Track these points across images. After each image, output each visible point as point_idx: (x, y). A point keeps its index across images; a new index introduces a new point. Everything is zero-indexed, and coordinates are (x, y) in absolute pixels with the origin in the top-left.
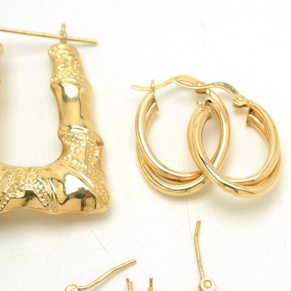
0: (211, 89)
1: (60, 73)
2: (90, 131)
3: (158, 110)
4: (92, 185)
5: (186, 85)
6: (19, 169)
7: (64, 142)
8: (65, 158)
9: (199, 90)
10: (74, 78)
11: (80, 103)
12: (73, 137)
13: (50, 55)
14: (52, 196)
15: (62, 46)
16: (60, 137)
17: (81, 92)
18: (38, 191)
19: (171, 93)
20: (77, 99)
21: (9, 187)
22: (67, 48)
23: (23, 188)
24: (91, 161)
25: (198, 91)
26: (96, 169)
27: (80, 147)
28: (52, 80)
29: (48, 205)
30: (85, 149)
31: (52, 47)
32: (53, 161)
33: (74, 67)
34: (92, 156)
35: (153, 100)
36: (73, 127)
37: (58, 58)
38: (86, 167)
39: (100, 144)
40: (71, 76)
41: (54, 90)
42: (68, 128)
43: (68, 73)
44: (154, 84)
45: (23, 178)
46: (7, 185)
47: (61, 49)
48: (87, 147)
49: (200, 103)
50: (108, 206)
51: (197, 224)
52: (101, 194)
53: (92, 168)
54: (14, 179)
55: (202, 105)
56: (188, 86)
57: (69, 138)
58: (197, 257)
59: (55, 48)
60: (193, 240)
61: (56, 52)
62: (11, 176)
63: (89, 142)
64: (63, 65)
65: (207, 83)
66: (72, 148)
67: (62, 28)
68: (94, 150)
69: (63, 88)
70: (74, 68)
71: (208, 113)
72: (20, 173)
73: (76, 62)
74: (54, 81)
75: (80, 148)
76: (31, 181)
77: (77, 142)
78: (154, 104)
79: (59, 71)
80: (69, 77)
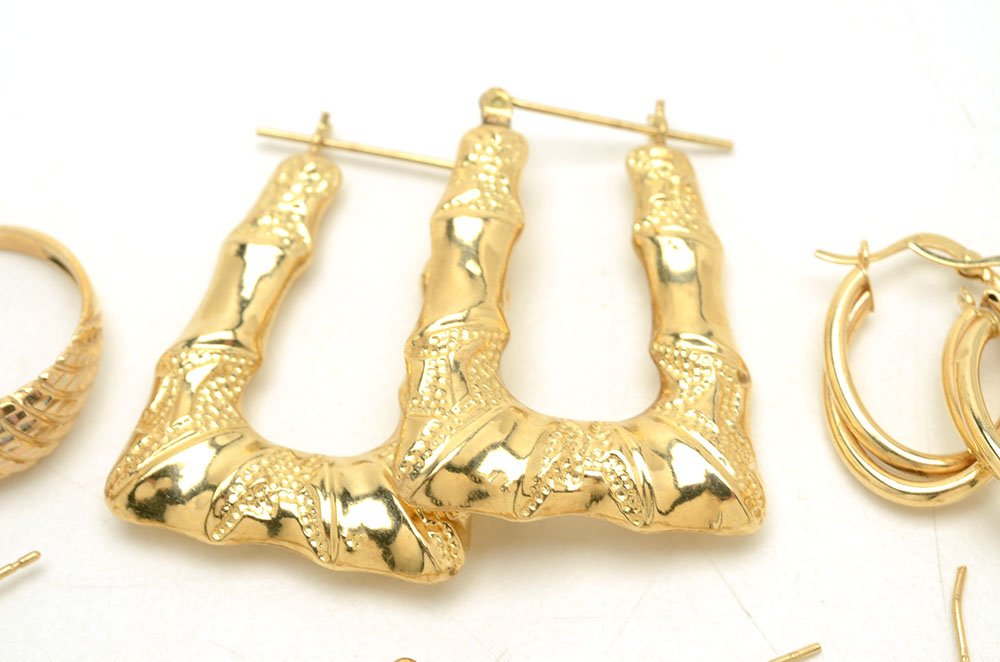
0: (993, 269)
1: (655, 212)
2: (721, 346)
3: (872, 308)
4: (732, 472)
5: (939, 257)
6: (569, 425)
7: (665, 369)
8: (668, 405)
9: (966, 269)
10: (687, 226)
11: (700, 286)
12: (686, 360)
13: (630, 170)
14: (644, 491)
15: (657, 151)
16: (656, 357)
17: (700, 258)
18: (612, 478)
19: (901, 271)
20: (693, 276)
21: (550, 465)
22: (671, 157)
23: (579, 469)
24: (728, 418)
25: (964, 272)
26: (737, 436)
27: (703, 383)
28: (637, 227)
29: (632, 511)
30: (713, 389)
31: (637, 151)
32: (640, 412)
33: (686, 199)
34: (729, 406)
35: (866, 287)
36: (681, 336)
37: (651, 179)
38: (716, 429)
39: (743, 378)
40: (681, 221)
41: (639, 249)
42: (672, 339)
43: (675, 214)
44: (868, 249)
45: (580, 446)
46: (546, 461)
47: (656, 158)
48: (719, 384)
49: (969, 299)
50: (761, 521)
51: (959, 573)
52: (749, 493)
53: (730, 433)
54: (561, 448)
55: (973, 304)
56: (944, 259)
57: (676, 362)
58: (960, 649)
59: (642, 153)
60: (949, 609)
61: (644, 164)
62: (554, 441)
63: (722, 374)
64: (662, 195)
65: (984, 255)
66: (682, 384)
67: (657, 111)
68: (732, 391)
69: (657, 245)
70: (687, 204)
71: (990, 324)
72: (572, 434)
73: (688, 190)
74: (642, 229)
75: (703, 387)
76: (598, 454)
77: (697, 371)
78: (866, 295)
79: (652, 207)
80: (677, 222)
